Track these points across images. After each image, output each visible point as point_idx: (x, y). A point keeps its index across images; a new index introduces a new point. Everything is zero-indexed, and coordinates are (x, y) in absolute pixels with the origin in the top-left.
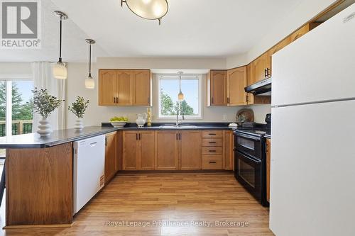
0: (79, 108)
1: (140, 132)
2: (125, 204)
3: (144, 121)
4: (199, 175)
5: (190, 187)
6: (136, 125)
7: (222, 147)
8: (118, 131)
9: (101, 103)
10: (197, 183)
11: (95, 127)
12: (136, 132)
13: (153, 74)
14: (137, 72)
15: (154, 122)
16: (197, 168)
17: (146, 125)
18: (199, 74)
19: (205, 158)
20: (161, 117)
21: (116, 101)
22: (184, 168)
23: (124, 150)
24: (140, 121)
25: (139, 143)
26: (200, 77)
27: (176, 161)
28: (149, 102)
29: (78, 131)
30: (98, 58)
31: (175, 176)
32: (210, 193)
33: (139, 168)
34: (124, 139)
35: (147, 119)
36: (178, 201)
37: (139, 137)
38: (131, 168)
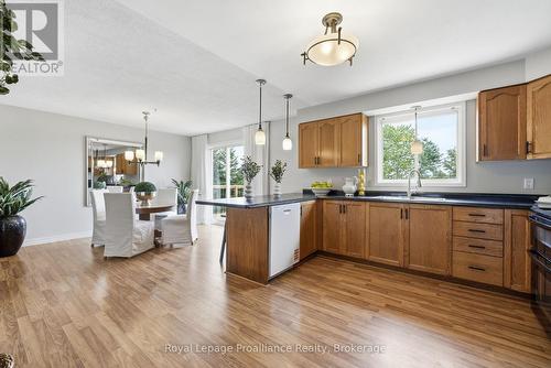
0: (277, 173)
1: (345, 202)
2: (318, 287)
3: (354, 188)
4: (443, 285)
5: (417, 296)
6: (343, 193)
7: (503, 241)
8: (318, 199)
9: (302, 165)
10: (434, 294)
11: (295, 194)
12: (341, 202)
13: (368, 117)
14: (343, 120)
15: (369, 189)
16: (441, 271)
17: (357, 193)
18: (457, 103)
19: (458, 257)
20: (381, 182)
21: (318, 161)
22: (413, 266)
23: (325, 225)
24: (349, 187)
25: (343, 218)
26: (461, 108)
27: (401, 253)
28: (360, 160)
29: (276, 196)
30: (299, 111)
31: (398, 275)
32: (452, 314)
33: (344, 253)
34: (325, 210)
35: (359, 185)
36: (388, 306)
37: (343, 210)
38: (333, 250)
